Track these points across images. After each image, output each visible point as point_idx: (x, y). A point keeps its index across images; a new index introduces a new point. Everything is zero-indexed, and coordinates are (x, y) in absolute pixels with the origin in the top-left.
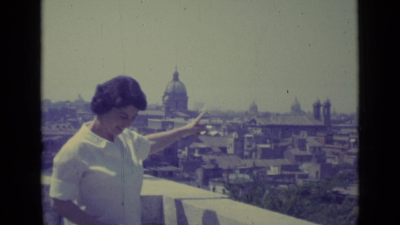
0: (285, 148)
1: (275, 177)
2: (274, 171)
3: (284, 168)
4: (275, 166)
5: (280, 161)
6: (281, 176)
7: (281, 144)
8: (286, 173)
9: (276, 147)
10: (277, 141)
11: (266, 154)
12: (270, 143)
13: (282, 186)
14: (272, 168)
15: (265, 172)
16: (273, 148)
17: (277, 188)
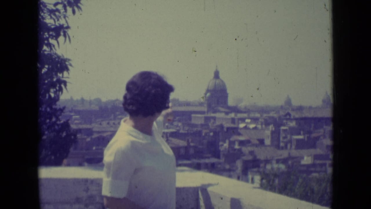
0: (317, 138)
1: (308, 166)
2: (307, 160)
3: (316, 157)
4: (308, 156)
5: (313, 151)
6: (314, 165)
7: (314, 135)
8: (318, 162)
9: (308, 138)
10: (310, 133)
11: (300, 145)
12: (304, 134)
13: (315, 175)
14: (305, 158)
15: (300, 162)
16: (306, 139)
17: (310, 177)
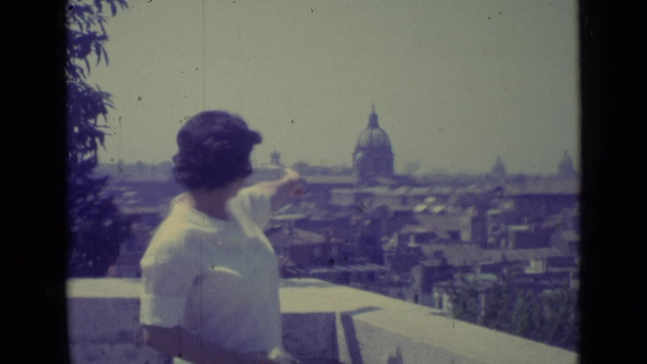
0: (551, 230)
1: (536, 277)
2: (535, 267)
3: (551, 262)
4: (536, 260)
5: (545, 252)
6: (547, 276)
7: (545, 225)
8: (555, 270)
9: (537, 229)
10: (539, 220)
11: (523, 241)
12: (529, 223)
13: (548, 292)
14: (533, 263)
15: (522, 270)
16: (533, 229)
17: (541, 295)
